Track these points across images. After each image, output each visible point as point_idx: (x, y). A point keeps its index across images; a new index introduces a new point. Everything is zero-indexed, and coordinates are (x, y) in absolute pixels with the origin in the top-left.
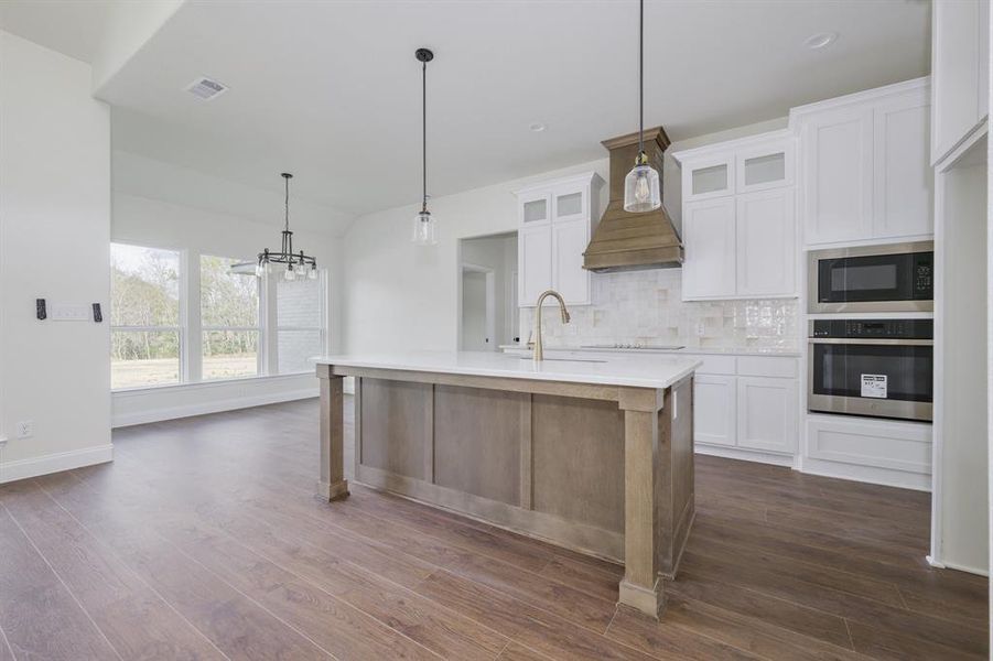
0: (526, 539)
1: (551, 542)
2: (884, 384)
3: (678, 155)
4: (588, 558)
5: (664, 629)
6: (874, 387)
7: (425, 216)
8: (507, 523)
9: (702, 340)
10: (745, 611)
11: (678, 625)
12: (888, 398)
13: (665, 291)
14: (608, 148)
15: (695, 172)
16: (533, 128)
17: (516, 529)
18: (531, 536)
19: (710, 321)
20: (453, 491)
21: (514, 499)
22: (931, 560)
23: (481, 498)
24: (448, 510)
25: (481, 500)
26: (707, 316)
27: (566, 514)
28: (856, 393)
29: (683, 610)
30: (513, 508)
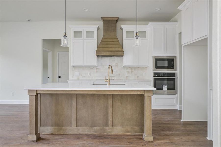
0: (111, 135)
1: (119, 134)
2: (166, 87)
3: (122, 26)
4: (130, 135)
5: (156, 143)
6: (165, 87)
7: (65, 37)
8: (104, 132)
9: (127, 77)
10: (164, 136)
11: (157, 141)
12: (167, 90)
13: (117, 63)
14: (103, 19)
15: (126, 32)
16: (84, 10)
17: (107, 134)
18: (113, 134)
19: (128, 72)
20: (85, 127)
21: (107, 125)
22: (182, 120)
23: (95, 127)
24: (83, 134)
25: (95, 128)
26: (127, 71)
27: (122, 125)
28: (162, 89)
29: (156, 139)
30: (106, 128)
